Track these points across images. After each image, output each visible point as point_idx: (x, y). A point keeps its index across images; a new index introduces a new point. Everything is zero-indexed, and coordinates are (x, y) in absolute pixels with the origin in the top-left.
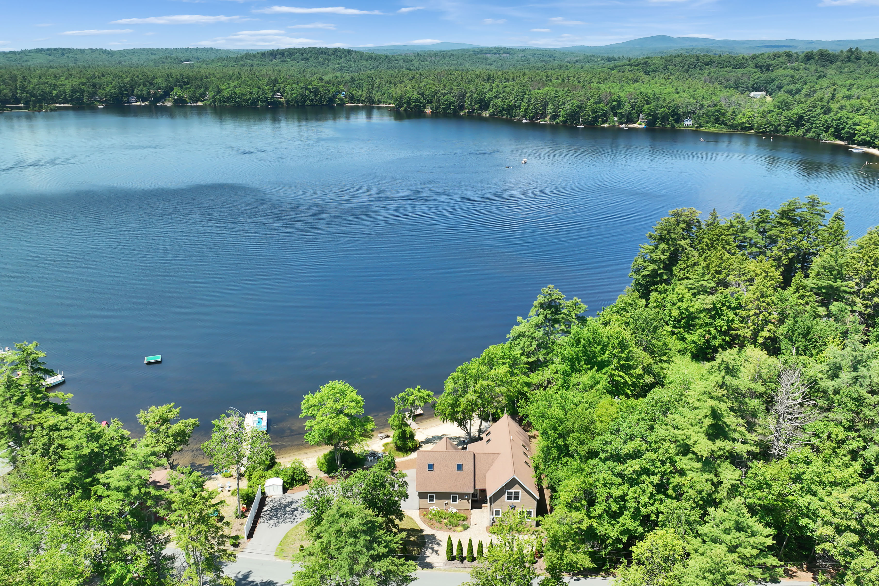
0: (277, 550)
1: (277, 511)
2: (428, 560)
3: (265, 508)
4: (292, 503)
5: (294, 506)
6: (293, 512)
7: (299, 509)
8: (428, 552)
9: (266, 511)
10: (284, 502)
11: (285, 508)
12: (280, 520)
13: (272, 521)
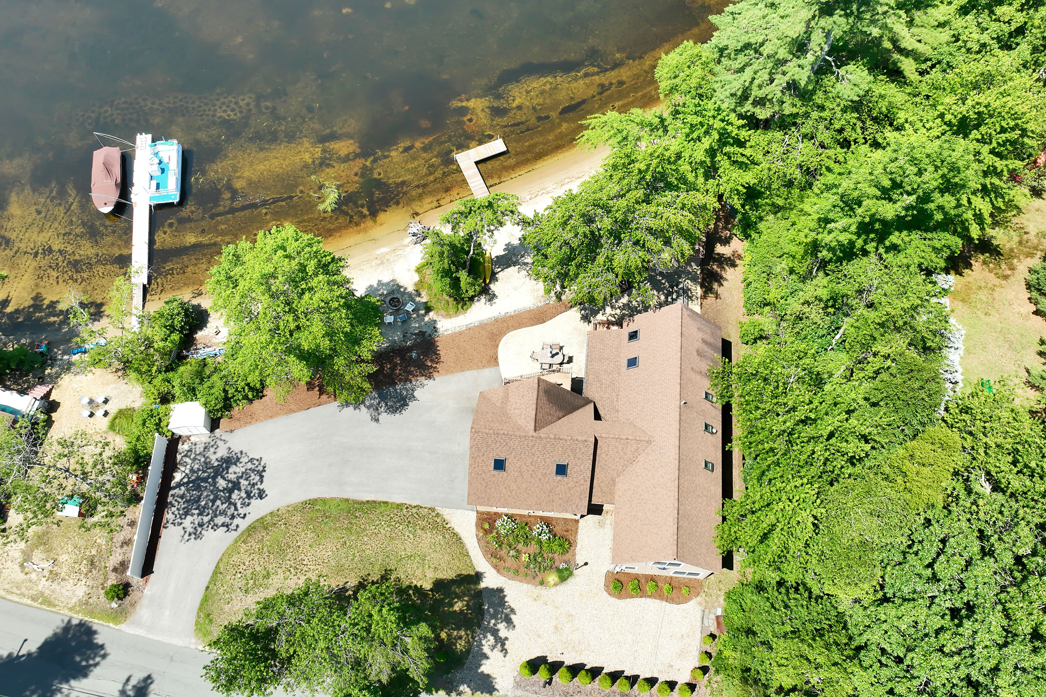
0: (199, 616)
1: (198, 488)
2: (486, 668)
3: (178, 476)
4: (228, 462)
5: (234, 471)
6: (231, 491)
7: (243, 482)
8: (488, 642)
9: (179, 485)
10: (214, 459)
11: (214, 478)
12: (206, 519)
13: (189, 518)
